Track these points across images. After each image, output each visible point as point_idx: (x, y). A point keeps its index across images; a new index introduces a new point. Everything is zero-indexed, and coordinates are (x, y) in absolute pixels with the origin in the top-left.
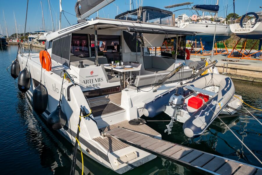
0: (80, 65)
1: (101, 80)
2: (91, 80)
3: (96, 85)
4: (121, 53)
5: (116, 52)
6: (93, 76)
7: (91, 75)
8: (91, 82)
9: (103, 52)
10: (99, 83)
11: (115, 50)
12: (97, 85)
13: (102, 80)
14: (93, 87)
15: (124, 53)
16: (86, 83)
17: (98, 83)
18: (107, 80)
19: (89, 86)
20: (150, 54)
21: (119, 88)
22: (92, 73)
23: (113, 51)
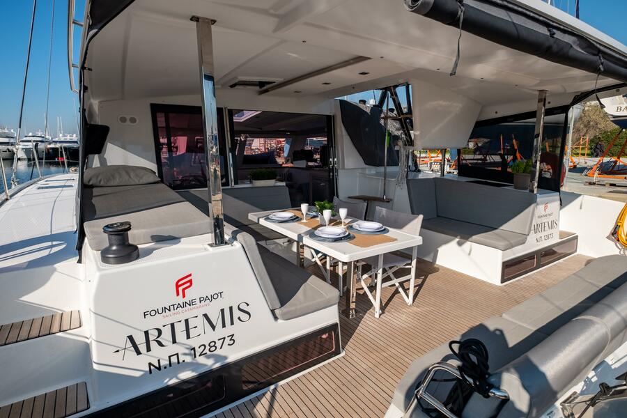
0: (111, 245)
1: (237, 313)
2: (180, 328)
3: (213, 345)
4: (332, 170)
5: (316, 167)
6: (192, 303)
7: (180, 300)
8: (181, 336)
9: (284, 165)
10: (229, 330)
11: (315, 161)
12: (219, 344)
13: (244, 316)
14: (188, 359)
15: (344, 168)
16: (143, 348)
17: (220, 332)
18: (273, 311)
19: (164, 363)
20: (419, 171)
21: (330, 336)
22: (183, 284)
23: (310, 164)
